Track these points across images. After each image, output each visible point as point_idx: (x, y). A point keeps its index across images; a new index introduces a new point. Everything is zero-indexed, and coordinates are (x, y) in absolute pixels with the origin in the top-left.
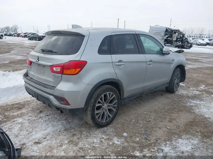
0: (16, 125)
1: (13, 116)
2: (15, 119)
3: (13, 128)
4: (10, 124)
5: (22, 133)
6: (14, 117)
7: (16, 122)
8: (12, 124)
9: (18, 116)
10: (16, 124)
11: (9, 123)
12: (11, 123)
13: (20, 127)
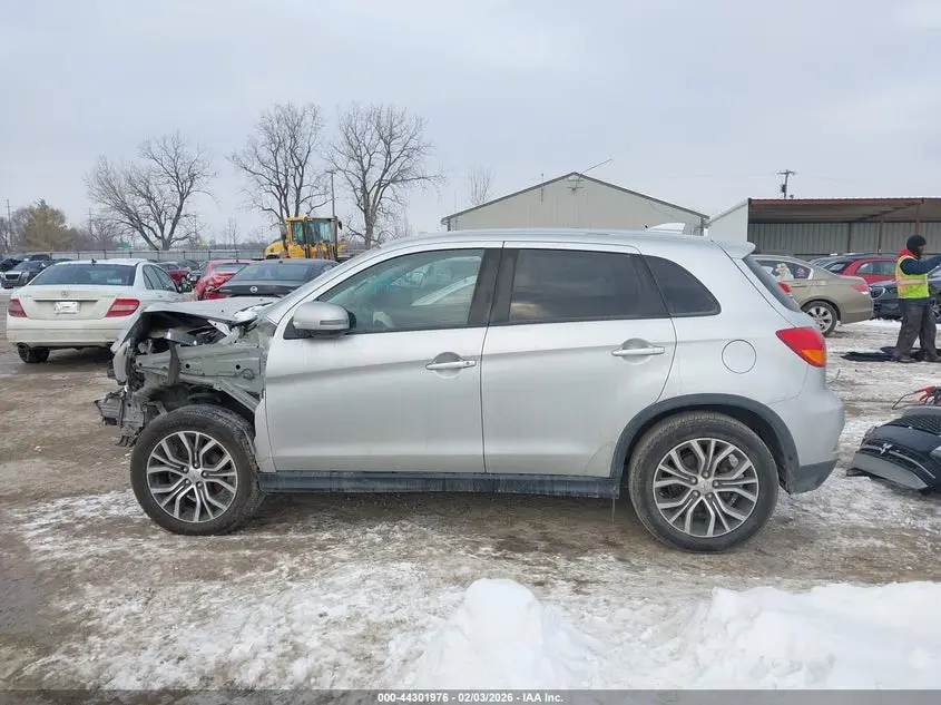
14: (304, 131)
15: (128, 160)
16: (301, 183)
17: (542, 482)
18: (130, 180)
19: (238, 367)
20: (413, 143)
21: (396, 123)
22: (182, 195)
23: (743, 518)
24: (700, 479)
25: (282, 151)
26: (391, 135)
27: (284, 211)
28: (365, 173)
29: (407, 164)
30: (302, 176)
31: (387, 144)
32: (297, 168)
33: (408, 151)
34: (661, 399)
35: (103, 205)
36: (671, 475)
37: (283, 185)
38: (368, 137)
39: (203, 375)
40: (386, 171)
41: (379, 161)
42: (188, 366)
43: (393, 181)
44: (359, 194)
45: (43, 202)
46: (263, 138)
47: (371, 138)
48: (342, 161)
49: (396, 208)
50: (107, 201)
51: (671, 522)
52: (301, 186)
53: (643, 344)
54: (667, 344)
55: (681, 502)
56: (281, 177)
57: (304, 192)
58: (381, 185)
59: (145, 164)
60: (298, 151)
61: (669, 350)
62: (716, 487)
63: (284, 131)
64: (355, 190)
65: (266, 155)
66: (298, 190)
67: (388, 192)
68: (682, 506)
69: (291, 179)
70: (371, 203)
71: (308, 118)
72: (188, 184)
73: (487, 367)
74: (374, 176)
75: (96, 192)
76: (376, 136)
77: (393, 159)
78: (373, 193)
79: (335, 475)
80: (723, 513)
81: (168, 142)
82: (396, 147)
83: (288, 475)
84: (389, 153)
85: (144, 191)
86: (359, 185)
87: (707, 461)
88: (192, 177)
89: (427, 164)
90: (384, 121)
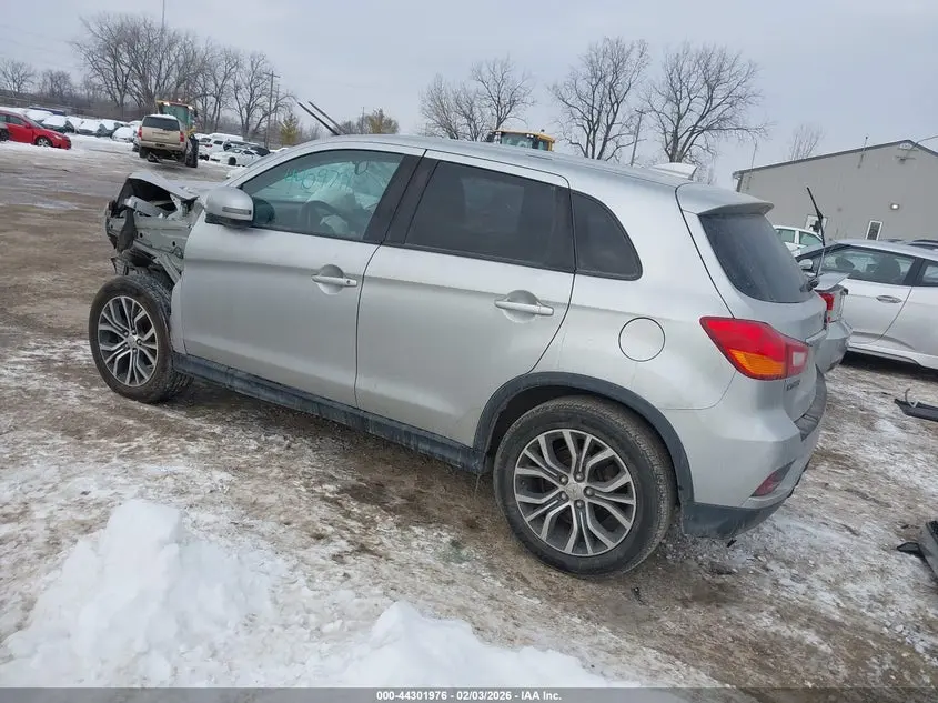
0: (853, 596)
1: (827, 636)
2: (837, 616)
3: (872, 597)
4: (870, 614)
5: (863, 568)
6: (829, 628)
7: (842, 605)
8: (864, 610)
9: (812, 618)
10: (850, 599)
11: (867, 622)
12: (862, 615)
13: (853, 582)
14: (628, 67)
15: (459, 81)
16: (613, 121)
17: (407, 434)
18: (457, 100)
19: (174, 244)
20: (739, 91)
21: (725, 68)
22: (499, 118)
23: (610, 545)
24: (571, 480)
25: (601, 86)
26: (718, 80)
27: (590, 147)
28: (680, 118)
29: (728, 113)
30: (615, 114)
31: (712, 89)
32: (612, 105)
33: (733, 100)
34: (536, 370)
35: (431, 121)
36: (538, 466)
37: (595, 120)
38: (692, 80)
39: (151, 247)
40: (702, 117)
41: (699, 106)
42: (141, 235)
43: (709, 128)
44: (669, 138)
45: (381, 111)
46: (586, 71)
47: (696, 81)
48: (658, 102)
49: (704, 157)
50: (435, 117)
51: (527, 520)
52: (612, 124)
53: (532, 299)
54: (558, 304)
55: (543, 501)
56: (595, 112)
57: (614, 130)
58: (693, 131)
59: (474, 86)
60: (619, 87)
61: (560, 312)
62: (588, 496)
63: (607, 65)
64: (665, 133)
65: (584, 87)
66: (609, 127)
67: (700, 140)
68: (542, 506)
69: (604, 116)
70: (679, 149)
71: (634, 56)
72: (507, 109)
73: (368, 290)
74: (690, 120)
75: (428, 108)
76: (702, 80)
77: (713, 106)
78: (685, 138)
79: (230, 371)
80: (588, 530)
81: (498, 67)
82: (719, 94)
83: (196, 360)
84: (711, 98)
85: (468, 112)
86: (670, 128)
87: (578, 460)
88: (512, 103)
89: (750, 116)
90: (713, 65)
